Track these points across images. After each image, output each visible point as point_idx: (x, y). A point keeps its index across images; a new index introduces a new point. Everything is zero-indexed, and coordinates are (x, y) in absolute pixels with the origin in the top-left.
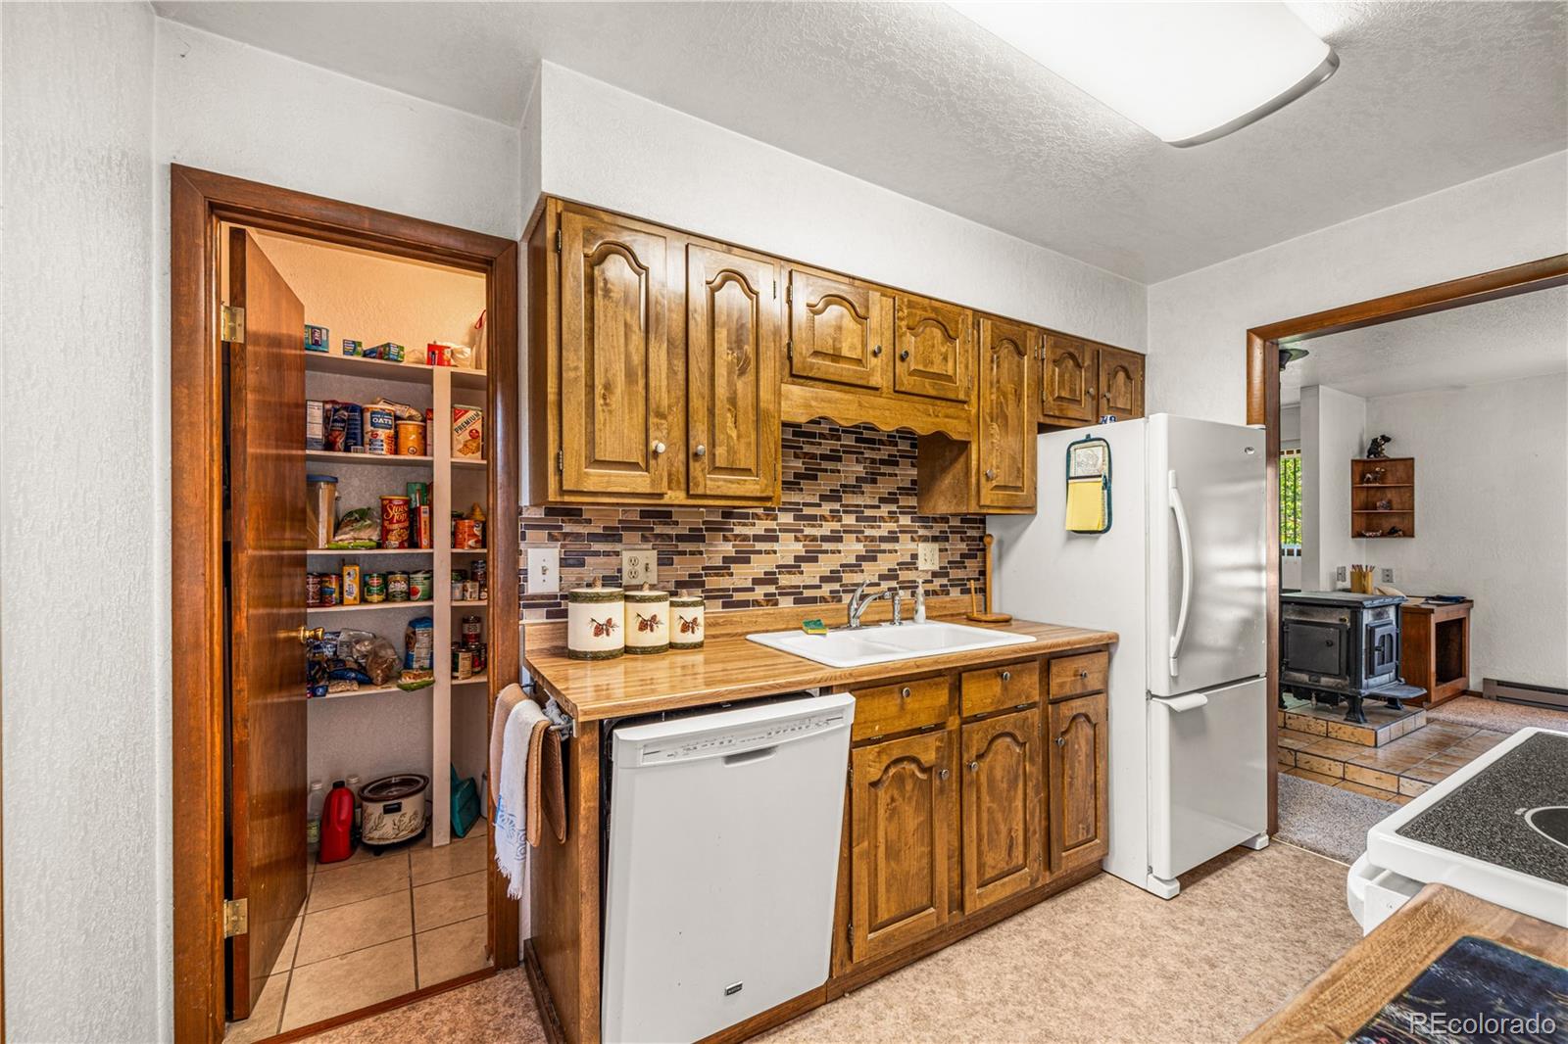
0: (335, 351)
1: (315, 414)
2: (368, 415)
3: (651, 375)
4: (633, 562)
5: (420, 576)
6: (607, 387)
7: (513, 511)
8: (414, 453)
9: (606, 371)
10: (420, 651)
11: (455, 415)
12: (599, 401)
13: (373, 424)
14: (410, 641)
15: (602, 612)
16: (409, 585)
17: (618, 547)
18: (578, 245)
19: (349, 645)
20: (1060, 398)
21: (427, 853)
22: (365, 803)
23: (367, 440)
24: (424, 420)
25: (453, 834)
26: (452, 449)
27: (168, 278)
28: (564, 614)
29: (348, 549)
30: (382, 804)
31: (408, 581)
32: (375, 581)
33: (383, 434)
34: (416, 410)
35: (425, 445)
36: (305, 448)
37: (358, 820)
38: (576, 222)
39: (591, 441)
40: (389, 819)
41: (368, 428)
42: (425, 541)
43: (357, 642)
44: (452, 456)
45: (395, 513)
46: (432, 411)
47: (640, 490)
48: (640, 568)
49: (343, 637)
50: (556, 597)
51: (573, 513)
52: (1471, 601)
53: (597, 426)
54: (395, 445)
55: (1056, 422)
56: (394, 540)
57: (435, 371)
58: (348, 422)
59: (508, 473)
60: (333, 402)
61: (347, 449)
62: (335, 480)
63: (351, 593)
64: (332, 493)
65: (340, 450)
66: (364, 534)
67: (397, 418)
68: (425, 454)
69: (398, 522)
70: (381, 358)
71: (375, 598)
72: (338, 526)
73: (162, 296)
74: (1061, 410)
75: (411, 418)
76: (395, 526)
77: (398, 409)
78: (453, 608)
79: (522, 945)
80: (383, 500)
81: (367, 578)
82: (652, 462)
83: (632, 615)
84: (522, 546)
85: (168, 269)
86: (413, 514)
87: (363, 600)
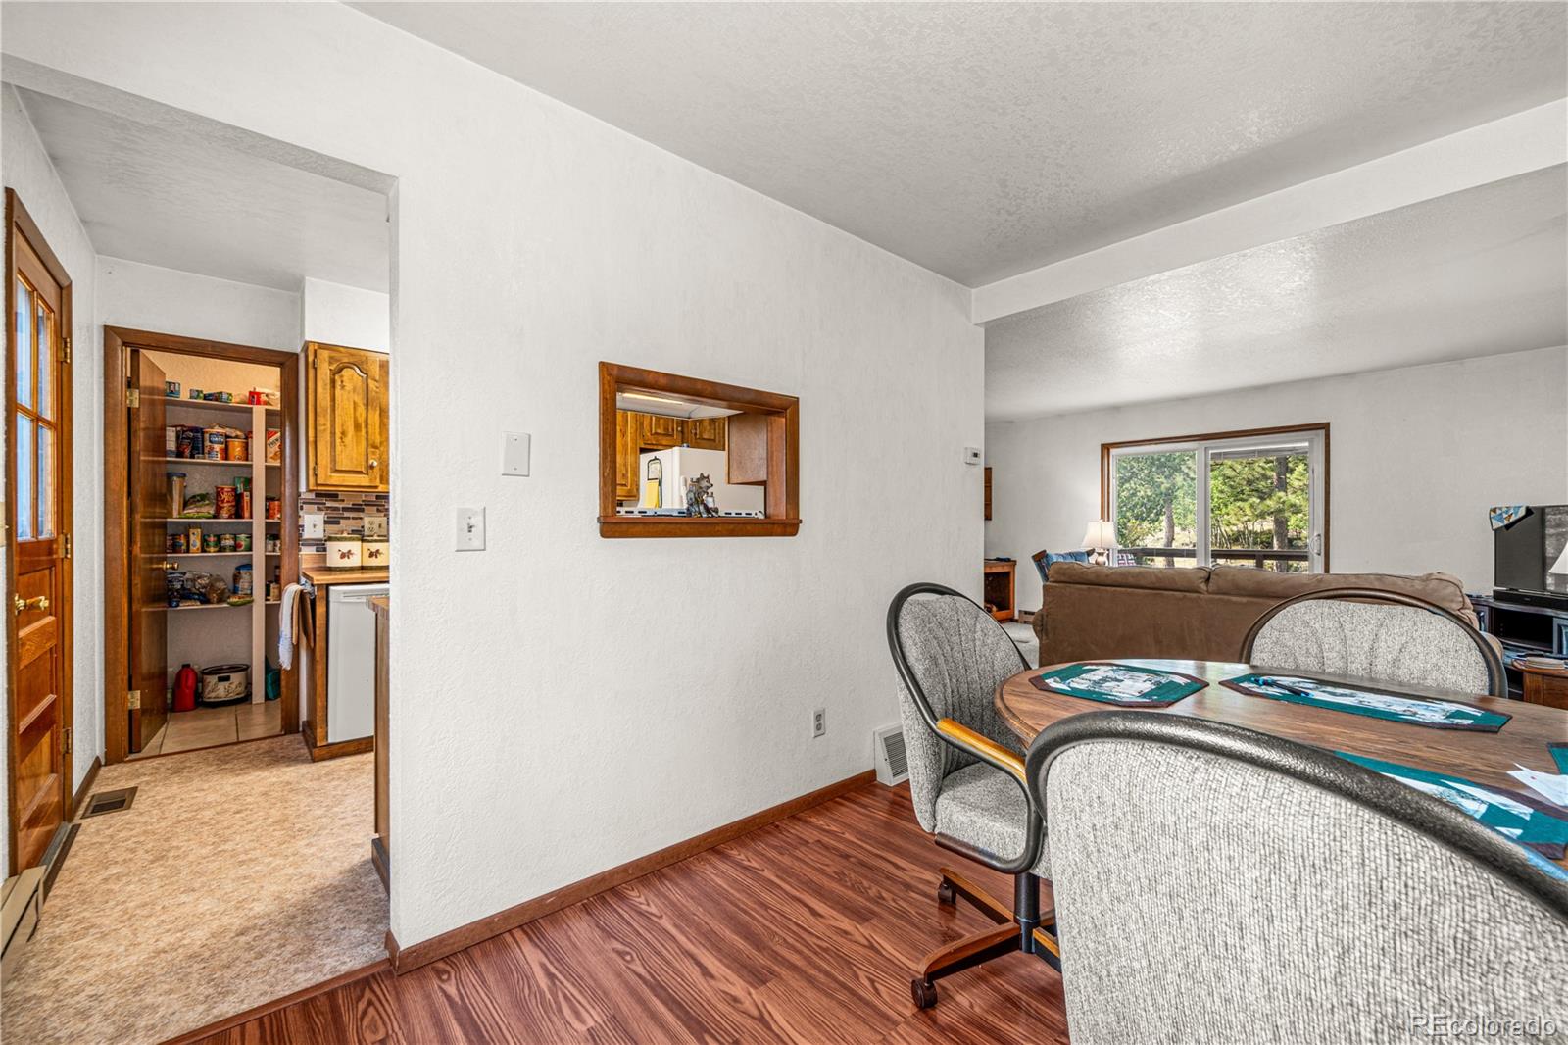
0: (184, 396)
1: (171, 435)
2: (207, 436)
3: (370, 427)
4: (371, 523)
5: (243, 536)
6: (343, 433)
7: (295, 495)
8: (239, 459)
9: (342, 426)
10: (243, 584)
11: (268, 435)
12: (338, 441)
13: (210, 442)
14: (236, 578)
15: (345, 546)
16: (235, 541)
17: (361, 515)
18: (326, 364)
19: (193, 581)
20: (656, 434)
21: (248, 706)
22: (205, 677)
23: (206, 450)
24: (247, 438)
25: (267, 698)
26: (266, 456)
27: (102, 380)
28: (325, 550)
29: (192, 518)
30: (216, 677)
31: (235, 539)
32: (212, 539)
33: (217, 447)
34: (241, 431)
35: (247, 453)
36: (165, 456)
37: (200, 690)
38: (325, 354)
39: (334, 460)
40: (222, 686)
41: (207, 443)
42: (247, 514)
43: (199, 578)
44: (266, 461)
45: (225, 496)
46: (251, 432)
47: (363, 484)
48: (376, 527)
49: (188, 576)
50: (321, 540)
51: (333, 496)
52: (1015, 561)
53: (337, 453)
54: (226, 453)
55: (655, 447)
56: (225, 513)
57: (254, 410)
58: (194, 440)
59: (292, 475)
60: (182, 426)
61: (192, 457)
62: (184, 476)
63: (194, 546)
64: (182, 483)
65: (187, 457)
66: (205, 509)
67: (227, 437)
68: (247, 460)
69: (228, 502)
70: (216, 400)
71: (212, 549)
72: (186, 504)
73: (99, 390)
74: (657, 441)
75: (237, 437)
76: (226, 505)
77: (228, 431)
78: (266, 556)
79: (301, 724)
80: (217, 488)
81: (206, 537)
82: (370, 471)
83: (365, 550)
84: (301, 513)
85: (102, 376)
86: (238, 498)
87: (203, 551)
